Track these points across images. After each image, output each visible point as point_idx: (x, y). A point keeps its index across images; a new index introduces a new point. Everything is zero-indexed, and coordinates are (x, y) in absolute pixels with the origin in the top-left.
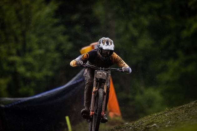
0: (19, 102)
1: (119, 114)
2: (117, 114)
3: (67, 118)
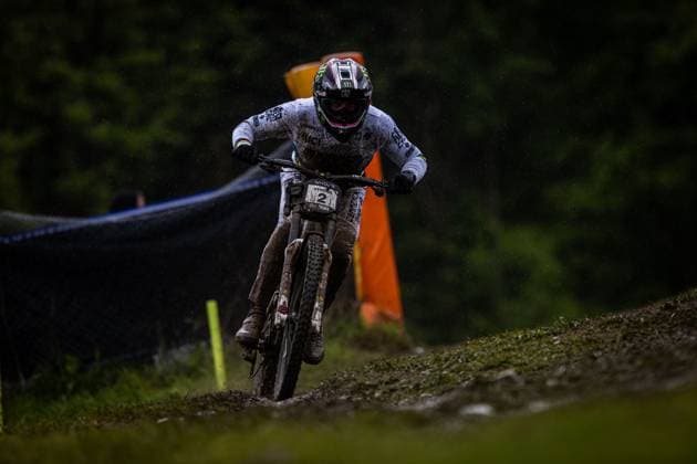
0: (51, 231)
1: (395, 312)
2: (389, 312)
3: (212, 307)
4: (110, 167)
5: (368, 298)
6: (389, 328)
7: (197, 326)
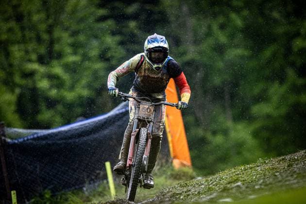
1: (188, 162)
3: (108, 165)
4: (60, 108)
5: (175, 157)
6: (186, 169)
7: (102, 173)
